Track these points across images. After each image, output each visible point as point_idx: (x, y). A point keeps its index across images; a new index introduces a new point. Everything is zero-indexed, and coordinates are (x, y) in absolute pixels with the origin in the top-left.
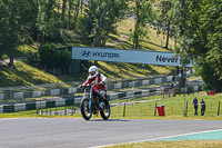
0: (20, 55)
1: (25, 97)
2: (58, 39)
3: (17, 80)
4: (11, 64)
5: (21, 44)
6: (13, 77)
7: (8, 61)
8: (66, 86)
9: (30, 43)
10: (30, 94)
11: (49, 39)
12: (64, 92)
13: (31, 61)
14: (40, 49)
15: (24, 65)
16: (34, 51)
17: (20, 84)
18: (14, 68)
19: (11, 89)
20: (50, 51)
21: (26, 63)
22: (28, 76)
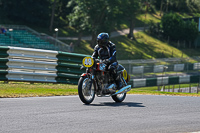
0: (141, 25)
1: (146, 71)
2: (184, 9)
3: (137, 53)
4: (130, 35)
5: (143, 12)
6: (132, 49)
7: (128, 31)
8: (191, 61)
9: (152, 12)
10: (150, 68)
11: (173, 9)
12: (189, 68)
13: (153, 32)
14: (163, 19)
15: (145, 37)
16: (157, 21)
17: (139, 57)
18: (134, 39)
19: (130, 62)
20: (175, 21)
21: (147, 34)
22: (149, 49)
